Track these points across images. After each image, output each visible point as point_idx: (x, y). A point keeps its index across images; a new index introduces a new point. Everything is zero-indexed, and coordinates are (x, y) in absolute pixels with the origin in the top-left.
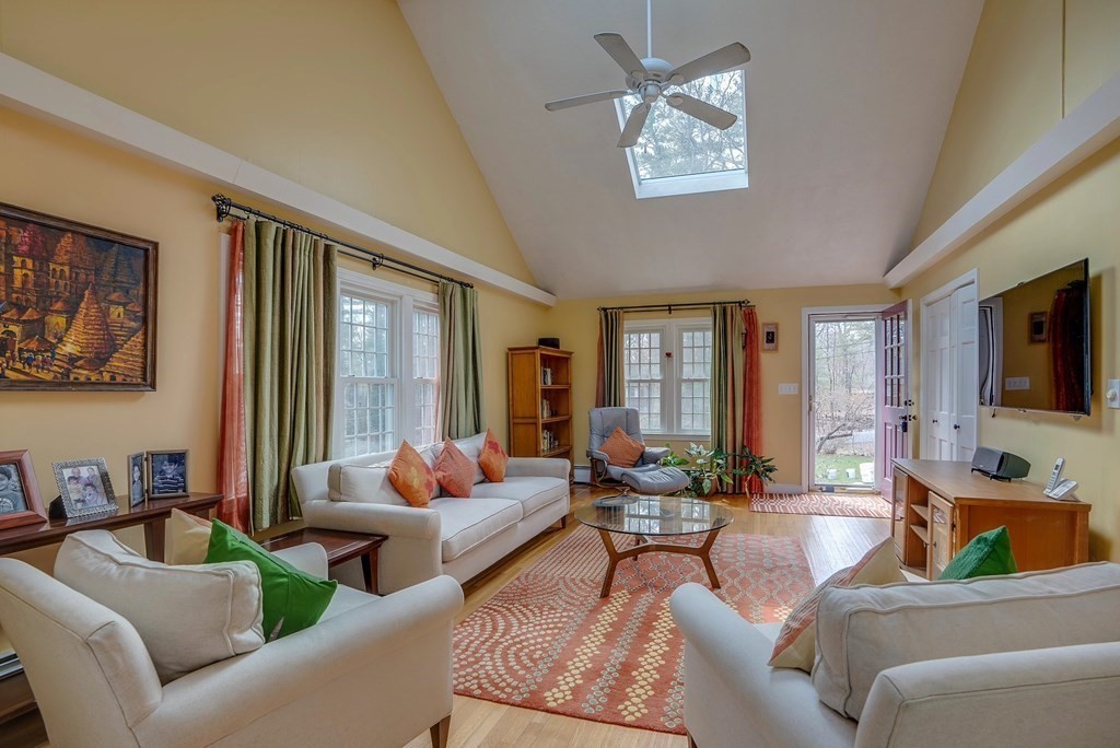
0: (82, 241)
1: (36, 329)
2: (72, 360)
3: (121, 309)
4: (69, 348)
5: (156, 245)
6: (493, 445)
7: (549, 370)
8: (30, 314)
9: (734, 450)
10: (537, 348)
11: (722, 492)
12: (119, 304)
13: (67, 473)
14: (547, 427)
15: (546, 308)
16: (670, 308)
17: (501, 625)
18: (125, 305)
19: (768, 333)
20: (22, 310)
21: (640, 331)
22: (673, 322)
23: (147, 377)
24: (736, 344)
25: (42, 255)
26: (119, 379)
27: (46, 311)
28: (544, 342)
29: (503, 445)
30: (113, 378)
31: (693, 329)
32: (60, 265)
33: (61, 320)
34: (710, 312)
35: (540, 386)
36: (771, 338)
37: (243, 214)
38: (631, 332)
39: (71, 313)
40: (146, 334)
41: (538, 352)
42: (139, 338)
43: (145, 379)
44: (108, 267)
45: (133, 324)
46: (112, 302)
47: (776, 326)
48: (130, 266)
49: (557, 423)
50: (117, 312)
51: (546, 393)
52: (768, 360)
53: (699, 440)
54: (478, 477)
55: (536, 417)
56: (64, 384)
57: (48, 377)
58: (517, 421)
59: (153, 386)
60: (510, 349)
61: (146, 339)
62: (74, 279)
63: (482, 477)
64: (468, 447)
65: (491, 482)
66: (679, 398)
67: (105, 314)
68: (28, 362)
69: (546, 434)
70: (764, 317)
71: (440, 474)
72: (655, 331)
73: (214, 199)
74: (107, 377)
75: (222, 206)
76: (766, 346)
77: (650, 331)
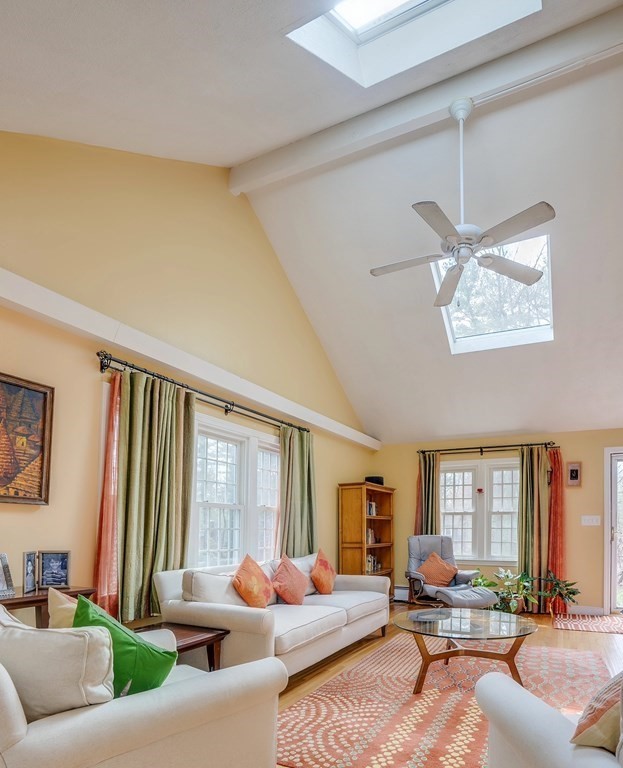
3: (24, 439)
5: (52, 390)
6: (323, 563)
7: (374, 504)
9: (540, 574)
10: (363, 484)
11: (528, 612)
12: (23, 435)
14: (371, 551)
15: (373, 452)
16: (481, 450)
17: (324, 711)
18: (27, 436)
19: (572, 471)
21: (454, 471)
22: (485, 462)
23: (42, 494)
24: (541, 480)
26: (21, 494)
28: (369, 479)
29: (332, 562)
30: (16, 493)
31: (502, 468)
34: (517, 454)
35: (365, 516)
36: (575, 475)
37: (120, 367)
38: (446, 472)
40: (42, 460)
41: (364, 487)
42: (37, 462)
43: (40, 496)
44: (16, 407)
45: (33, 452)
46: (18, 434)
47: (580, 464)
48: (32, 406)
49: (381, 548)
50: (21, 441)
51: (371, 523)
52: (572, 497)
53: (507, 565)
54: (309, 589)
55: (361, 543)
58: (345, 545)
59: (46, 501)
60: (340, 485)
61: (42, 463)
63: (313, 590)
64: (303, 564)
65: (321, 594)
66: (490, 528)
67: (12, 442)
69: (370, 558)
70: (568, 457)
71: (277, 584)
72: (468, 470)
73: (98, 354)
74: (12, 492)
75: (104, 361)
76: (571, 482)
77: (462, 470)
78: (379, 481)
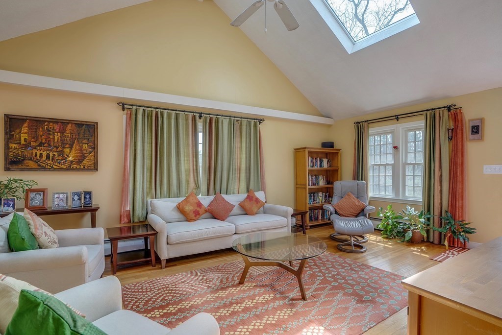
0: (74, 125)
1: (61, 153)
2: (71, 162)
3: (86, 145)
4: (70, 158)
5: (97, 123)
6: (249, 197)
8: (60, 149)
10: (306, 148)
12: (86, 144)
13: (56, 196)
16: (397, 118)
18: (87, 144)
19: (473, 127)
20: (57, 148)
21: (379, 134)
22: (400, 127)
23: (95, 167)
25: (62, 132)
26: (86, 168)
27: (64, 148)
30: (84, 167)
31: (415, 130)
32: (68, 134)
33: (68, 150)
34: (423, 117)
35: (307, 168)
36: (476, 130)
37: (130, 107)
38: (372, 135)
39: (71, 147)
40: (95, 153)
41: (306, 150)
42: (93, 154)
43: (95, 168)
44: (82, 133)
45: (90, 150)
46: (83, 143)
47: (482, 120)
48: (89, 131)
50: (85, 146)
52: (473, 149)
55: (305, 185)
56: (69, 169)
57: (65, 167)
58: (298, 186)
59: (97, 170)
60: (295, 149)
61: (95, 154)
62: (72, 138)
66: (404, 176)
67: (81, 147)
68: (59, 163)
70: (470, 115)
72: (389, 133)
73: (118, 104)
74: (82, 167)
75: (123, 105)
76: (471, 136)
77: (386, 133)
78: (331, 145)
